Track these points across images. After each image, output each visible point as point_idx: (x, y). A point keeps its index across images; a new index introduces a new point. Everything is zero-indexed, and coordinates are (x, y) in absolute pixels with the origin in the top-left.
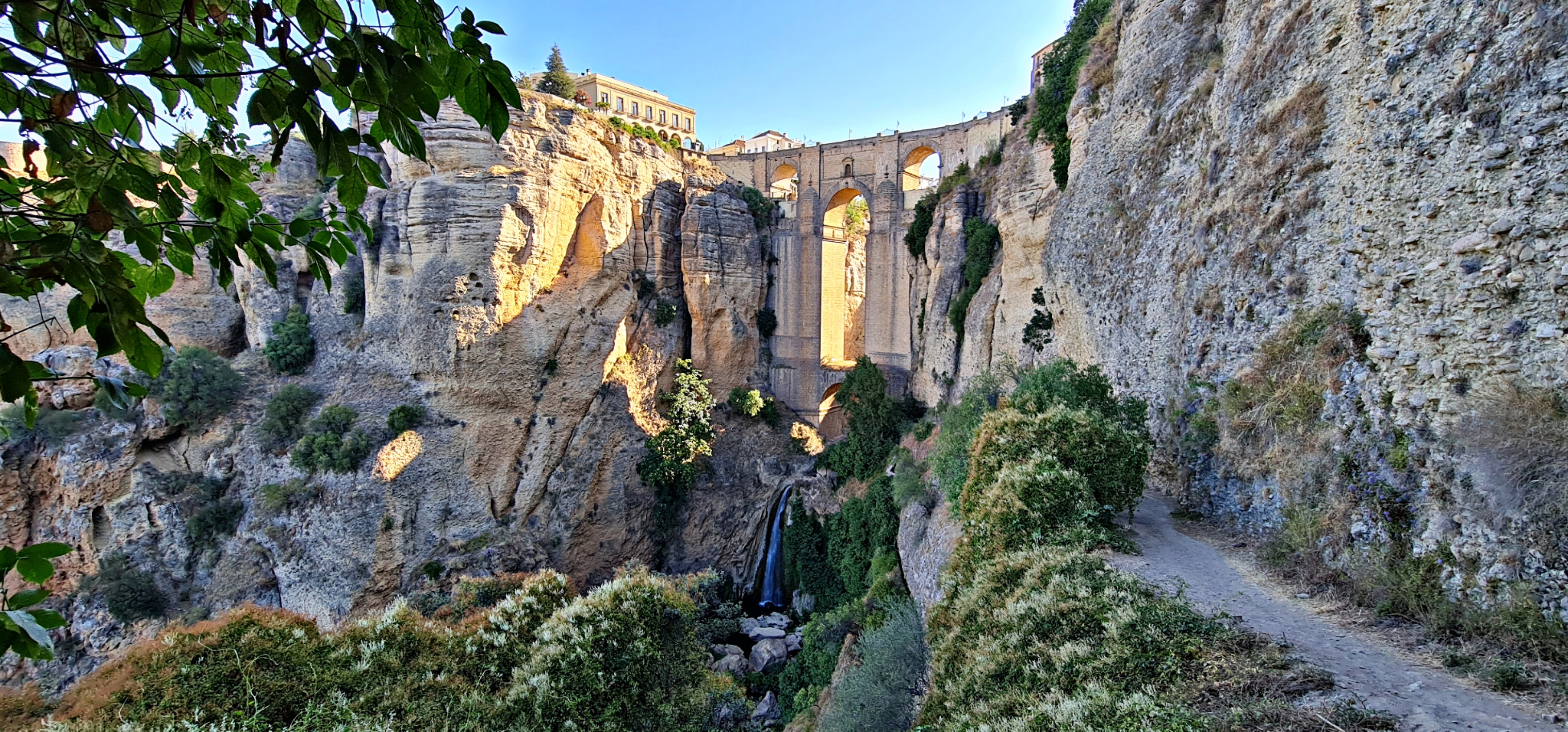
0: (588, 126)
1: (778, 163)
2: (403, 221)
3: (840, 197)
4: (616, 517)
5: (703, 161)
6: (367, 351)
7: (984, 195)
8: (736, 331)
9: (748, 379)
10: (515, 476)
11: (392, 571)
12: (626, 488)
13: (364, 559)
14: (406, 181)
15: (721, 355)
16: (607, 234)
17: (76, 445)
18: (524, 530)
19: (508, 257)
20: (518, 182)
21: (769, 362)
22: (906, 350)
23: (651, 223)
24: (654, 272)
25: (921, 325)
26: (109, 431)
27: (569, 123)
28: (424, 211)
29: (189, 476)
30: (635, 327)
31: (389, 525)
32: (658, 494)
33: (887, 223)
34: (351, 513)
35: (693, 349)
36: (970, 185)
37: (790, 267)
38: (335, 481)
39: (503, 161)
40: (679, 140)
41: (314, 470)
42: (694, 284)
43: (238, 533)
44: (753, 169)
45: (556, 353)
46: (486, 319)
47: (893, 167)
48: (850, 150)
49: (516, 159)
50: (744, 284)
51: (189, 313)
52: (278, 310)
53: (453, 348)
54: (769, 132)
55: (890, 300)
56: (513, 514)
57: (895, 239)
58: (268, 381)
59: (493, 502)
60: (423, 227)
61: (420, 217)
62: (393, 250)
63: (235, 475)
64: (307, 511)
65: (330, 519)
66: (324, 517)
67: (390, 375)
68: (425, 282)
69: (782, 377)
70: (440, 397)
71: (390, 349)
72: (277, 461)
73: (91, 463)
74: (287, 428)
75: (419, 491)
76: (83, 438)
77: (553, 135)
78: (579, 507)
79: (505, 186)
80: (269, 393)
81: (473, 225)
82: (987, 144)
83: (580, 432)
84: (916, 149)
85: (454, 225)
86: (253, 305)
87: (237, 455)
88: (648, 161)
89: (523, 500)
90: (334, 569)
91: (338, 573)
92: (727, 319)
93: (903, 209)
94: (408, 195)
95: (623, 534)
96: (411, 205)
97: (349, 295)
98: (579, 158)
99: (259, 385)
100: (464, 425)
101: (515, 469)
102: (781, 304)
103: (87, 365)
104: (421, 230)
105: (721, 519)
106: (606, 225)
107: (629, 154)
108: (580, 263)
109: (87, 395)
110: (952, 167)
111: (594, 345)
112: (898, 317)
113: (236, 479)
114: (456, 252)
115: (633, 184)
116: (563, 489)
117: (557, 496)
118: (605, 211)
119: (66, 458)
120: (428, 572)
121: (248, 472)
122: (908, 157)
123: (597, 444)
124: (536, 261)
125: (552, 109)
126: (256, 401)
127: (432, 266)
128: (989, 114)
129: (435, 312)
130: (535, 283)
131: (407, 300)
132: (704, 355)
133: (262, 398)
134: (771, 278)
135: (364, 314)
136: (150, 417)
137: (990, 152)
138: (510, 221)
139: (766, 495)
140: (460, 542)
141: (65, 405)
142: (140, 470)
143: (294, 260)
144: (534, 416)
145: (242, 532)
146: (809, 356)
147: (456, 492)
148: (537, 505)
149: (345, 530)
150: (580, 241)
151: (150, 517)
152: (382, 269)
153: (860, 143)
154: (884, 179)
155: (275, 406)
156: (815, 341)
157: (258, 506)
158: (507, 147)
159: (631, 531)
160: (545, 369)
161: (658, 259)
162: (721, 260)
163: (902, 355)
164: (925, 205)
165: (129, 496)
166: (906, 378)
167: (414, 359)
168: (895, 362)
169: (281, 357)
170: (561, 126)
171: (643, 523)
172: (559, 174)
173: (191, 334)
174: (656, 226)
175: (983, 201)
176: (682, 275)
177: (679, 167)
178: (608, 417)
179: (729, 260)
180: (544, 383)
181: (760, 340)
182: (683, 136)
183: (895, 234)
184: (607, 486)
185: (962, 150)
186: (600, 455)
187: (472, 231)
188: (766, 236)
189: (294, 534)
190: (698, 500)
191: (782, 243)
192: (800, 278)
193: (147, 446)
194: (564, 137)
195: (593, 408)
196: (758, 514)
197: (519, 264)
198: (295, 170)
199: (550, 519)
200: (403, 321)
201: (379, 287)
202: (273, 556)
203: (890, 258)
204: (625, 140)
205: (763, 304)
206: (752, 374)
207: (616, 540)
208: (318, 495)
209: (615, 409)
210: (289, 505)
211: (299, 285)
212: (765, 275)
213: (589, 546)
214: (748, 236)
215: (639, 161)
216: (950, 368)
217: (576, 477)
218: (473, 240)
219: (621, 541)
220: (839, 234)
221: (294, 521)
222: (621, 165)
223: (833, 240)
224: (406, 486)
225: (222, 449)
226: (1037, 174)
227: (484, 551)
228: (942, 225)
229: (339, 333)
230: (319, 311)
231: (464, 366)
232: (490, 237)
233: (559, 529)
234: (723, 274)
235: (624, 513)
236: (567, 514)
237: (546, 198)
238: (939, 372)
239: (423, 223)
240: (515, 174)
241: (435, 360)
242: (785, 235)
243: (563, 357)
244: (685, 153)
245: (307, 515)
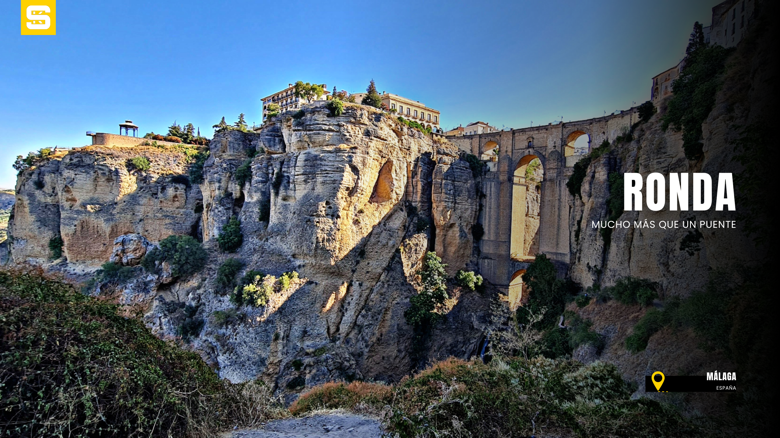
0: (388, 123)
1: (487, 140)
2: (292, 173)
3: (525, 160)
4: (392, 342)
5: (444, 140)
6: (269, 241)
7: (621, 159)
8: (461, 236)
9: (467, 265)
10: (340, 314)
11: (276, 363)
12: (398, 325)
13: (263, 355)
14: (294, 152)
15: (452, 249)
16: (394, 181)
17: (132, 284)
18: (343, 346)
19: (346, 193)
20: (353, 153)
21: (478, 255)
22: (567, 251)
23: (416, 174)
24: (416, 201)
25: (577, 236)
26: (146, 278)
27: (379, 121)
28: (304, 168)
29: (178, 304)
30: (405, 233)
31: (277, 338)
32: (415, 330)
33: (555, 175)
34: (259, 329)
35: (436, 246)
36: (611, 153)
37: (493, 200)
38: (252, 311)
39: (345, 142)
40: (431, 127)
41: (241, 304)
42: (439, 209)
43: (200, 336)
44: (471, 144)
45: (365, 246)
46: (332, 226)
47: (559, 142)
48: (532, 133)
49: (352, 140)
50: (466, 209)
51: (174, 218)
52: (225, 218)
53: (315, 241)
54: (478, 123)
55: (556, 221)
56: (338, 336)
57: (560, 184)
58: (219, 256)
59: (328, 329)
60: (303, 176)
61: (302, 171)
62: (287, 188)
63: (201, 305)
64: (236, 326)
65: (248, 332)
66: (246, 330)
67: (280, 255)
68: (302, 205)
69: (486, 264)
70: (305, 268)
71: (281, 241)
72: (222, 299)
73: (137, 294)
74: (228, 281)
75: (292, 319)
76: (135, 281)
77: (371, 128)
78: (374, 334)
79: (346, 155)
80: (219, 262)
81: (329, 175)
82: (621, 129)
83: (375, 291)
84: (573, 132)
85: (319, 175)
86: (213, 216)
87: (202, 294)
88: (416, 140)
89: (344, 328)
90: (248, 360)
91: (251, 362)
92: (456, 229)
93: (565, 167)
94: (296, 159)
95: (395, 353)
96: (297, 165)
97: (261, 212)
98: (383, 139)
99: (214, 257)
100: (316, 284)
101: (341, 311)
102: (487, 221)
103: (139, 244)
104: (302, 178)
105: (449, 348)
106: (394, 175)
107: (406, 136)
108: (379, 196)
109: (138, 259)
110: (598, 142)
111: (384, 242)
112: (561, 231)
113: (202, 307)
114: (319, 189)
115: (408, 153)
116: (365, 324)
117: (362, 327)
118: (393, 167)
119: (127, 291)
120: (294, 366)
121: (207, 303)
122: (568, 136)
123: (384, 299)
124: (359, 195)
125: (371, 114)
126: (213, 266)
127: (306, 197)
128: (622, 112)
129: (307, 222)
130: (356, 207)
131: (292, 215)
132: (442, 250)
133: (215, 264)
134: (481, 206)
135: (268, 222)
136: (165, 272)
137: (624, 134)
138: (348, 173)
139: (477, 335)
140: (311, 350)
141: (128, 264)
142: (158, 299)
143: (234, 192)
144: (352, 281)
145: (203, 336)
146: (503, 253)
147: (310, 321)
148: (350, 332)
149: (256, 338)
150: (379, 184)
151: (160, 324)
152: (280, 198)
153: (538, 128)
154: (553, 149)
155: (223, 269)
156: (507, 244)
157: (211, 322)
158: (348, 134)
159: (399, 351)
160: (359, 255)
161: (419, 194)
162: (454, 196)
163: (564, 254)
164: (581, 165)
165: (152, 312)
166: (568, 268)
167: (294, 247)
168: (560, 258)
169: (226, 243)
170: (375, 123)
171: (406, 347)
172: (373, 148)
173: (174, 229)
174: (419, 176)
175: (620, 163)
176: (432, 203)
177: (431, 143)
178: (390, 283)
179: (459, 196)
180: (358, 262)
181: (474, 242)
182: (432, 126)
183: (560, 181)
184: (388, 323)
185: (604, 133)
186: (386, 305)
187: (328, 179)
188: (479, 182)
189: (229, 339)
190: (437, 335)
191: (489, 186)
192: (498, 206)
193: (162, 287)
194: (376, 128)
195: (382, 278)
196: (472, 346)
197: (350, 197)
198: (236, 146)
199: (358, 341)
200: (289, 226)
201: (278, 207)
202: (217, 350)
203: (557, 195)
204: (405, 129)
205: (476, 221)
206: (469, 262)
207: (391, 356)
208: (243, 318)
209: (394, 279)
210: (227, 323)
211: (235, 205)
212: (478, 204)
213: (377, 358)
214: (469, 182)
215: (411, 140)
216: (599, 263)
217: (373, 317)
218: (329, 184)
219: (394, 357)
220: (522, 181)
221: (229, 331)
222: (402, 143)
223: (519, 184)
224: (286, 316)
225: (196, 290)
226: (669, 149)
227: (324, 356)
228: (593, 177)
229: (255, 232)
230: (246, 219)
231: (319, 251)
232: (337, 182)
233: (362, 347)
234: (455, 203)
235: (396, 340)
236: (367, 338)
237: (366, 161)
238: (592, 265)
239: (303, 174)
240: (352, 148)
241: (305, 248)
242: (490, 181)
243: (368, 248)
244: (434, 135)
245: (237, 329)
